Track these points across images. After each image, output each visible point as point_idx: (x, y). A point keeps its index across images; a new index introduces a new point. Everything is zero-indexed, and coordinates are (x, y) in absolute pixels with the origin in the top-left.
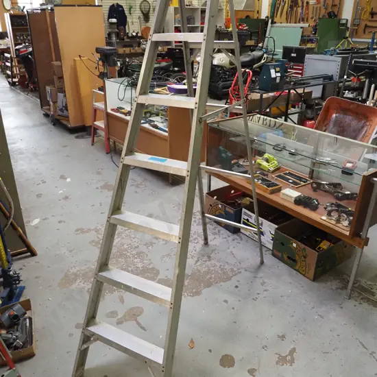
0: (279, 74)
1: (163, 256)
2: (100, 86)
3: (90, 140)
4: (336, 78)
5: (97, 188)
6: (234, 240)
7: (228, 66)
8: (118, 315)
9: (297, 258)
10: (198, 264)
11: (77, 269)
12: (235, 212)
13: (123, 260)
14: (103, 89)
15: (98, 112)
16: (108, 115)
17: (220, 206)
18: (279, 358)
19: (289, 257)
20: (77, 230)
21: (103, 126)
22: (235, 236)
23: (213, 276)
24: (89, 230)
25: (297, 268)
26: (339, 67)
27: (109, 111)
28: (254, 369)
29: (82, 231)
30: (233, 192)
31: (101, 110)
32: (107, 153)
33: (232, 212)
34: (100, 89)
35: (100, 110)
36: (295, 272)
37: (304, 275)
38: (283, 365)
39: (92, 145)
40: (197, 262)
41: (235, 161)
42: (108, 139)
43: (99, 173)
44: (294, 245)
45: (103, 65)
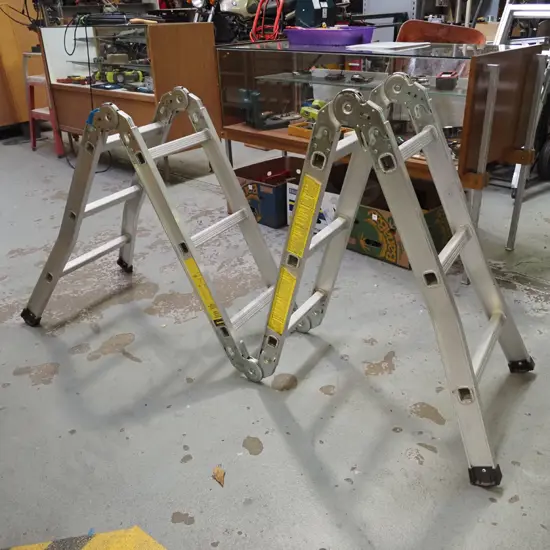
0: (325, 5)
1: (164, 267)
2: (35, 45)
3: (30, 144)
4: (412, 17)
5: (45, 199)
6: (277, 236)
7: (245, 14)
8: (89, 348)
9: (381, 238)
10: (223, 269)
11: (14, 299)
12: (276, 190)
13: (96, 280)
14: (39, 48)
15: (36, 90)
16: (53, 89)
17: (250, 187)
18: (369, 367)
19: (368, 242)
20: (12, 252)
21: (48, 113)
22: (280, 231)
23: (249, 281)
24: (33, 250)
25: (383, 255)
26: (415, 6)
27: (54, 82)
28: (330, 386)
29: (20, 252)
30: (269, 174)
31: (40, 85)
32: (60, 157)
33: (271, 191)
34: (35, 50)
35: (38, 84)
36: (380, 263)
37: (395, 264)
38: (377, 374)
39: (34, 149)
40: (220, 267)
41: (267, 113)
42: (59, 133)
43: (47, 181)
44: (375, 217)
45: (36, 7)
